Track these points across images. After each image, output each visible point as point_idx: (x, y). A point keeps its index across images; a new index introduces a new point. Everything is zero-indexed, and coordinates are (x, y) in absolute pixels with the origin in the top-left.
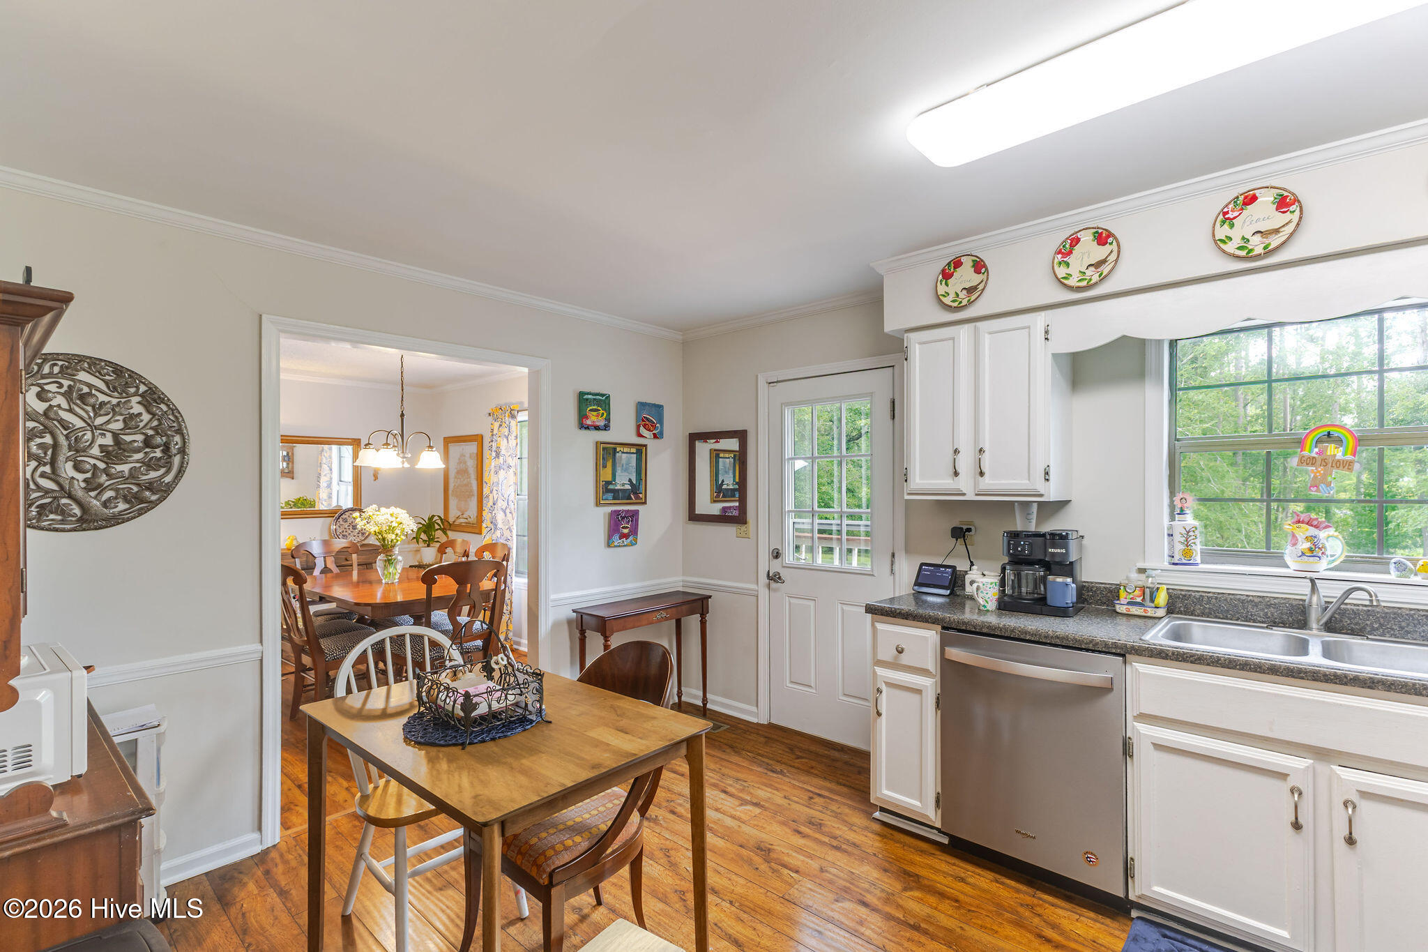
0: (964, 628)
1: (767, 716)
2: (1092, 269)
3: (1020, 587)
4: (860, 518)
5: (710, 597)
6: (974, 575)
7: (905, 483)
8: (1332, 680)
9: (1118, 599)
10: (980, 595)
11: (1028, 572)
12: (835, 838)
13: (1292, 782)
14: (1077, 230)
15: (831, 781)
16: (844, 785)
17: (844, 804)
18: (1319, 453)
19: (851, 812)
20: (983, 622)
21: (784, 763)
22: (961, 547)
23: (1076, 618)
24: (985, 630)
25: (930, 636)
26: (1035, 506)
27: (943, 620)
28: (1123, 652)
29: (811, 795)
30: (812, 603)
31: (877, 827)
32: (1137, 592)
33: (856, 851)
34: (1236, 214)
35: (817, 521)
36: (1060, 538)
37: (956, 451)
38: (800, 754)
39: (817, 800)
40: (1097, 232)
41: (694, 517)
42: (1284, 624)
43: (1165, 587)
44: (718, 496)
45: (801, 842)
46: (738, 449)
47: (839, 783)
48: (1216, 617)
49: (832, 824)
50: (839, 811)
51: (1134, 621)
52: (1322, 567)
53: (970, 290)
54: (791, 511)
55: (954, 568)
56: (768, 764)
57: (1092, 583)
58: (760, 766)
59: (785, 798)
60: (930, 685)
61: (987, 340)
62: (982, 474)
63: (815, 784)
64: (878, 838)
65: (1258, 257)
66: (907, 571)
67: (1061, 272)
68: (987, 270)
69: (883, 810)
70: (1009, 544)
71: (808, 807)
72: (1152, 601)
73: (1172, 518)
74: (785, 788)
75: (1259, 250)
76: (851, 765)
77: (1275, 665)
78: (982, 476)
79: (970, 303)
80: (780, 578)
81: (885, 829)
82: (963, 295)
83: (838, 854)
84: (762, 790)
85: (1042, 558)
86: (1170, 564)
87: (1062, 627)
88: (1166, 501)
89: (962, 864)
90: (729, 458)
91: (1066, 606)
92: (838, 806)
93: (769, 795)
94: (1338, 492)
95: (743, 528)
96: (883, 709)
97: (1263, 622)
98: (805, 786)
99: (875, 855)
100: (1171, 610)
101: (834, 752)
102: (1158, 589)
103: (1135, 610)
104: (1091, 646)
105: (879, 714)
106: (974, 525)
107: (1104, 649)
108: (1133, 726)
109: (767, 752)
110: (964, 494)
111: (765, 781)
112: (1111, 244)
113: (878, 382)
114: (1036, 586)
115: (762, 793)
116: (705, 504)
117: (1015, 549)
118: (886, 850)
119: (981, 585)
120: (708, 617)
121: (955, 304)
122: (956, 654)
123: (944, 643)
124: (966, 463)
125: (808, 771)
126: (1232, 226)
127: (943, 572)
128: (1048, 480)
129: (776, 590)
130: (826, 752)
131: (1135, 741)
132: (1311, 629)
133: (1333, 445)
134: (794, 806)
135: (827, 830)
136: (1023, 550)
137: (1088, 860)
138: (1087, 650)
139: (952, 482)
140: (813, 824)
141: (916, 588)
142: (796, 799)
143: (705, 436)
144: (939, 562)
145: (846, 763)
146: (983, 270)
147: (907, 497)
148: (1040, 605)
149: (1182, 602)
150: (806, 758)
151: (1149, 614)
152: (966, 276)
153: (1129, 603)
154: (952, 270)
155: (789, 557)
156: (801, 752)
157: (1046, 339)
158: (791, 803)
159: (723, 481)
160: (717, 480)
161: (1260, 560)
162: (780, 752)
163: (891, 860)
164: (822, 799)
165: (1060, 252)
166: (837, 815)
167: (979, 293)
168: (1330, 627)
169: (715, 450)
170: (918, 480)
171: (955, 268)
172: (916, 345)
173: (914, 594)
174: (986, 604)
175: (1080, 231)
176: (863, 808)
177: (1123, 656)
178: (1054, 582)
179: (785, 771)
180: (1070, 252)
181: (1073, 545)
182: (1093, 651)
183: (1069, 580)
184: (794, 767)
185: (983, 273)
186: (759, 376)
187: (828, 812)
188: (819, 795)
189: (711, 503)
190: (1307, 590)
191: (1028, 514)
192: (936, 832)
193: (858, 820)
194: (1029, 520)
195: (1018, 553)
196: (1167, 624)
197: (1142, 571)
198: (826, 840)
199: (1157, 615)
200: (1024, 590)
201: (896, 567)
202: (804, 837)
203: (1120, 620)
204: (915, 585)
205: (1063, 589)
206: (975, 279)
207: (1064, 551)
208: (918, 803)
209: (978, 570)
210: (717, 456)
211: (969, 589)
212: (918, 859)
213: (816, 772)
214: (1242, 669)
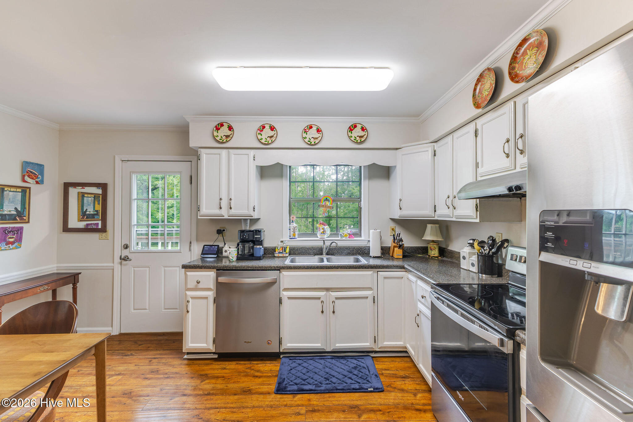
0: (226, 269)
1: (118, 330)
2: (269, 138)
3: (244, 251)
4: (158, 228)
5: (80, 273)
6: (226, 248)
7: (198, 212)
8: (330, 268)
9: (275, 252)
10: (231, 255)
11: (247, 245)
12: (166, 374)
13: (321, 299)
14: (264, 123)
15: (160, 350)
16: (167, 350)
17: (168, 358)
18: (325, 204)
19: (172, 360)
20: (233, 265)
21: (132, 350)
22: (221, 238)
23: (263, 260)
24: (234, 268)
25: (212, 274)
26: (249, 220)
27: (217, 267)
28: (279, 269)
29: (150, 360)
30: (147, 269)
31: (186, 362)
32: (281, 249)
33: (178, 375)
34: (308, 131)
35: (150, 229)
36: (258, 232)
37: (221, 199)
38: (141, 343)
39: (154, 361)
40: (270, 126)
41: (66, 229)
42: (317, 254)
43: (289, 246)
44: (83, 218)
45: (147, 382)
46: (101, 193)
47: (164, 350)
48: (301, 255)
49: (164, 369)
50: (166, 362)
51: (280, 259)
52: (325, 236)
53: (227, 136)
54: (135, 225)
55: (218, 246)
56: (122, 353)
57: (267, 247)
58: (118, 355)
59: (136, 366)
60: (211, 295)
61: (233, 157)
62: (231, 208)
63: (151, 354)
64: (187, 366)
65: (313, 145)
66: (197, 249)
67: (259, 137)
68: (233, 130)
69: (188, 353)
70: (241, 235)
71: (149, 365)
72: (285, 251)
73: (290, 224)
74: (135, 361)
75: (313, 143)
76: (169, 340)
77: (318, 266)
78: (231, 209)
79: (227, 141)
80: (128, 258)
81: (190, 361)
82: (224, 138)
83: (169, 380)
84: (120, 366)
85: (253, 239)
86: (289, 239)
87: (260, 263)
88: (288, 218)
89: (224, 363)
90: (91, 197)
91: (260, 256)
92: (165, 360)
93: (126, 367)
94: (319, 215)
95: (104, 234)
96: (190, 309)
97: (312, 255)
98: (146, 357)
99: (186, 373)
100: (290, 254)
101: (159, 337)
102: (287, 247)
103: (281, 255)
104: (270, 269)
105: (188, 312)
106: (226, 229)
107: (274, 269)
108: (282, 293)
109: (120, 348)
110: (224, 216)
111: (121, 362)
112: (275, 131)
113: (185, 167)
114: (249, 250)
115: (121, 368)
116: (74, 222)
117: (243, 237)
118: (192, 370)
119: (231, 251)
120: (78, 285)
121: (221, 141)
122: (222, 279)
123: (218, 276)
124: (224, 204)
125: (147, 349)
126: (307, 134)
127: (213, 248)
128: (254, 211)
129: (125, 265)
130: (155, 338)
131: (282, 298)
132: (323, 255)
133: (328, 202)
134: (141, 367)
135: (161, 372)
136: (246, 237)
137: (268, 343)
138: (269, 270)
139: (219, 211)
140: (154, 372)
141: (202, 256)
142: (142, 364)
143: (75, 185)
144: (212, 244)
145: (166, 340)
146: (232, 130)
147: (199, 217)
148: (252, 257)
149: (293, 251)
150: (144, 344)
151: (284, 256)
152: (225, 130)
153: (279, 253)
154: (220, 127)
155: (134, 247)
156: (141, 342)
157: (254, 160)
158: (139, 367)
159: (87, 210)
160: (82, 209)
161: (312, 236)
162: (129, 345)
163: (194, 373)
164: (156, 360)
165: (259, 130)
166: (165, 364)
167: (230, 138)
168: (327, 254)
169: (81, 193)
170: (204, 210)
171: (221, 126)
172: (204, 155)
173: (201, 258)
174: (233, 259)
175: (265, 124)
176: (179, 356)
177: (279, 270)
178: (256, 248)
179: (134, 353)
180: (262, 131)
181: (262, 233)
182: (271, 270)
183: (261, 247)
184: (138, 350)
185: (232, 131)
186: (116, 156)
187: (161, 364)
188: (155, 358)
189: (78, 221)
190: (322, 244)
191: (247, 223)
192: (212, 354)
193: (177, 362)
194: (247, 226)
195: (244, 238)
196: (290, 258)
197: (282, 242)
198: (162, 376)
199: (287, 256)
200: (246, 252)
201: (192, 248)
202: (149, 379)
203: (276, 259)
204: (201, 254)
205: (259, 250)
206: (229, 133)
207: (260, 236)
208: (205, 345)
209: (227, 246)
210: (83, 196)
211: (224, 254)
212: (206, 368)
213: (151, 349)
214: (310, 269)
